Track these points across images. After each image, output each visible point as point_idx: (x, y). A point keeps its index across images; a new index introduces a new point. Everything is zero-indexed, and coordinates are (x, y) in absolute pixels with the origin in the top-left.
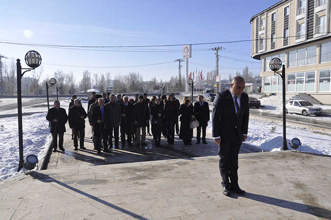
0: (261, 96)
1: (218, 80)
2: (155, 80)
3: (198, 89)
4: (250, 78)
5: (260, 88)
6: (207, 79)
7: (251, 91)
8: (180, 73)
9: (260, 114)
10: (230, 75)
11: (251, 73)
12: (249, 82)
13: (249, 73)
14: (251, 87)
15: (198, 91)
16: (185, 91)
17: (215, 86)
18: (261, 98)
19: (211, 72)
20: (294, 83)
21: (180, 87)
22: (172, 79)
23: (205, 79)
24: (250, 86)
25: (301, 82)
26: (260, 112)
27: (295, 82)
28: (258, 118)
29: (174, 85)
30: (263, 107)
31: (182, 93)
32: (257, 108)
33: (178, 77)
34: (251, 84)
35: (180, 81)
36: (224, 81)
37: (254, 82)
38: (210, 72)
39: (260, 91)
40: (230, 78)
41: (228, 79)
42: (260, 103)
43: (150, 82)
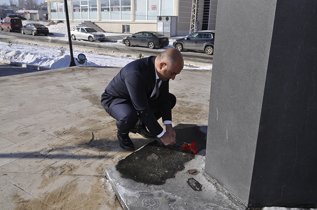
0: (48, 23)
4: (35, 5)
5: (47, 15)
7: (38, 19)
9: (49, 41)
12: (35, 9)
14: (38, 14)
18: (49, 25)
20: (79, 11)
24: (35, 14)
25: (86, 10)
27: (80, 9)
28: (47, 44)
30: (52, 34)
32: (46, 35)
34: (37, 11)
36: (4, 7)
37: (39, 9)
39: (47, 18)
40: (11, 3)
41: (9, 5)
42: (48, 30)
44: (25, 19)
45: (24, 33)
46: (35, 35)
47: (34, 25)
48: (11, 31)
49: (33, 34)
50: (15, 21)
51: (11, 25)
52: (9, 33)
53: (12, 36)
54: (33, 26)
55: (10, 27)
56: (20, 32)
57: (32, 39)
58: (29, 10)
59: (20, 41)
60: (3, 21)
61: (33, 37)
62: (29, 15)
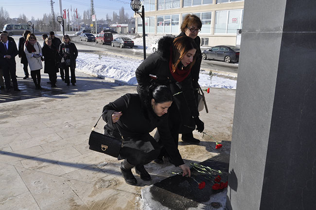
0: (135, 36)
1: (94, 20)
2: (25, 17)
3: (74, 29)
4: (126, 19)
5: (135, 29)
6: (84, 18)
7: (128, 32)
8: (53, 10)
10: (107, 15)
11: (127, 14)
12: (126, 23)
13: (125, 14)
14: (127, 28)
15: (74, 30)
16: (60, 30)
17: (92, 25)
18: (135, 38)
19: (88, 11)
20: (163, 25)
21: (55, 26)
22: (45, 16)
23: (82, 18)
24: (126, 27)
25: (168, 24)
26: (133, 52)
27: (163, 24)
28: (131, 57)
29: (47, 23)
30: (136, 47)
31: (57, 32)
32: (131, 48)
33: (52, 15)
34: (127, 25)
35: (54, 19)
36: (101, 21)
37: (129, 23)
38: (86, 11)
39: (134, 32)
40: (107, 18)
41: (106, 19)
42: (133, 44)
43: (18, 19)
44: (116, 33)
45: (114, 46)
46: (122, 48)
47: (122, 38)
48: (104, 44)
49: (121, 47)
50: (107, 35)
51: (104, 39)
52: (101, 45)
53: (103, 49)
54: (122, 40)
55: (103, 41)
56: (110, 45)
57: (120, 52)
58: (121, 24)
59: (109, 53)
60: (99, 35)
61: (120, 49)
62: (120, 28)
